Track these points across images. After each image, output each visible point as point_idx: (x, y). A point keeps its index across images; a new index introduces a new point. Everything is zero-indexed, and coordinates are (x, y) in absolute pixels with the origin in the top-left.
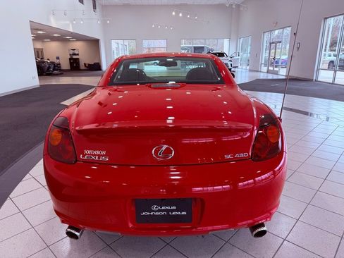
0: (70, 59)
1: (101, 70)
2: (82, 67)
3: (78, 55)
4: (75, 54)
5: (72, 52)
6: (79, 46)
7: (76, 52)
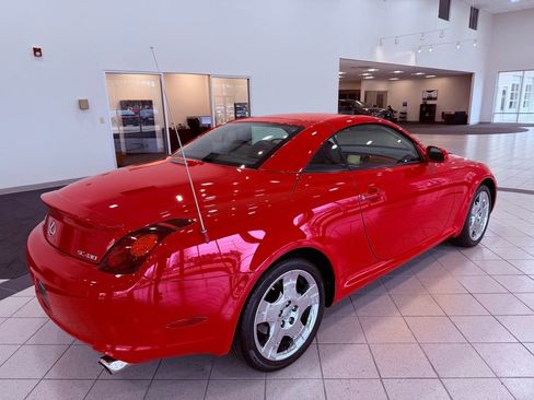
0: (422, 106)
1: (466, 123)
2: (438, 118)
3: (435, 99)
4: (430, 98)
5: (427, 95)
6: (439, 86)
7: (433, 94)
